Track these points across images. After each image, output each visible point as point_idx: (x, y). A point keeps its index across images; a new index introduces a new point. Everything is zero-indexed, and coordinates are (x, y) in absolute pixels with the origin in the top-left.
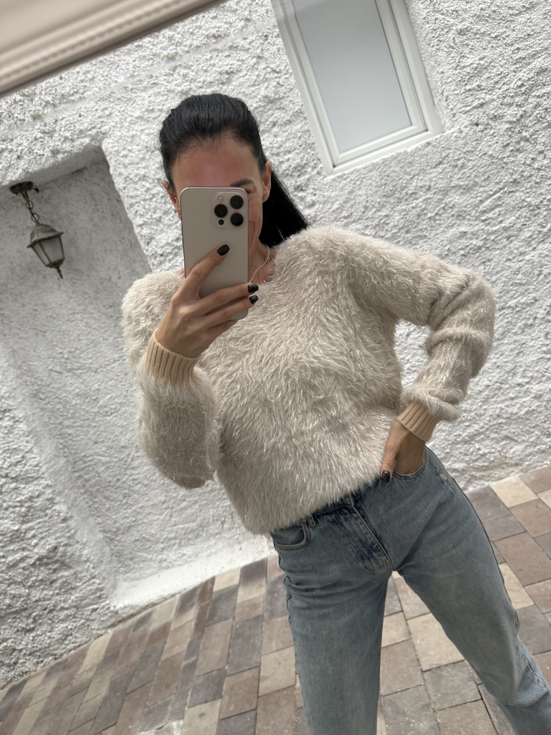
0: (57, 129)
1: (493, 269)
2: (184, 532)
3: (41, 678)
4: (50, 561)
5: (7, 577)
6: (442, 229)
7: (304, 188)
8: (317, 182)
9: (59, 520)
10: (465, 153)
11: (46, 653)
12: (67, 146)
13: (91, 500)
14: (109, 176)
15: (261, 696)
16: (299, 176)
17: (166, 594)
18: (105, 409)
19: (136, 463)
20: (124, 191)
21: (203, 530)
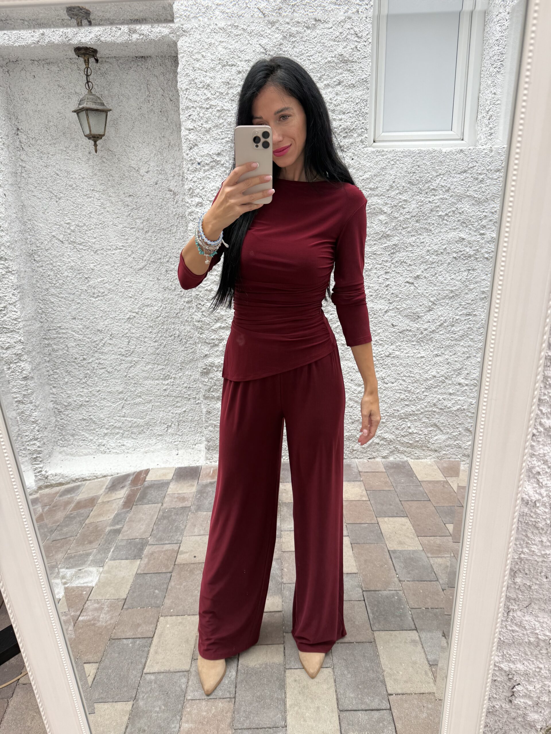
1: (474, 278)
2: (130, 424)
6: (446, 229)
7: (345, 150)
8: (358, 149)
9: (21, 377)
10: (488, 170)
13: (53, 370)
15: (178, 564)
16: (344, 137)
17: (99, 473)
18: (93, 290)
19: (106, 349)
20: (185, 92)
21: (148, 428)
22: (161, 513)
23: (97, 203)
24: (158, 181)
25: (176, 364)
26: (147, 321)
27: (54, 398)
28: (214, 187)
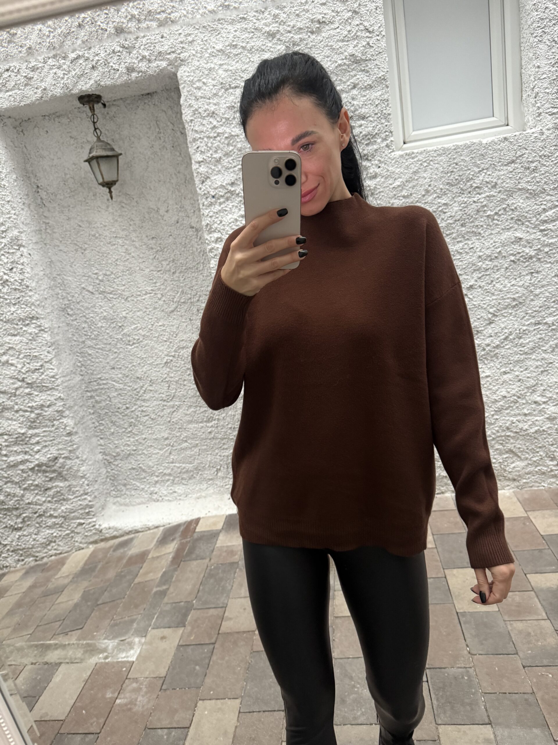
0: (137, 45)
1: (539, 281)
2: (179, 470)
3: (19, 574)
4: (48, 469)
5: (6, 475)
6: (498, 230)
7: (370, 158)
8: (384, 155)
9: (65, 433)
11: (29, 553)
12: (143, 66)
13: (98, 422)
14: (179, 105)
15: (222, 634)
16: (367, 145)
17: (150, 524)
18: (128, 338)
19: (147, 396)
20: (190, 124)
21: (198, 473)
22: (208, 570)
23: (122, 250)
24: (178, 219)
27: (102, 449)
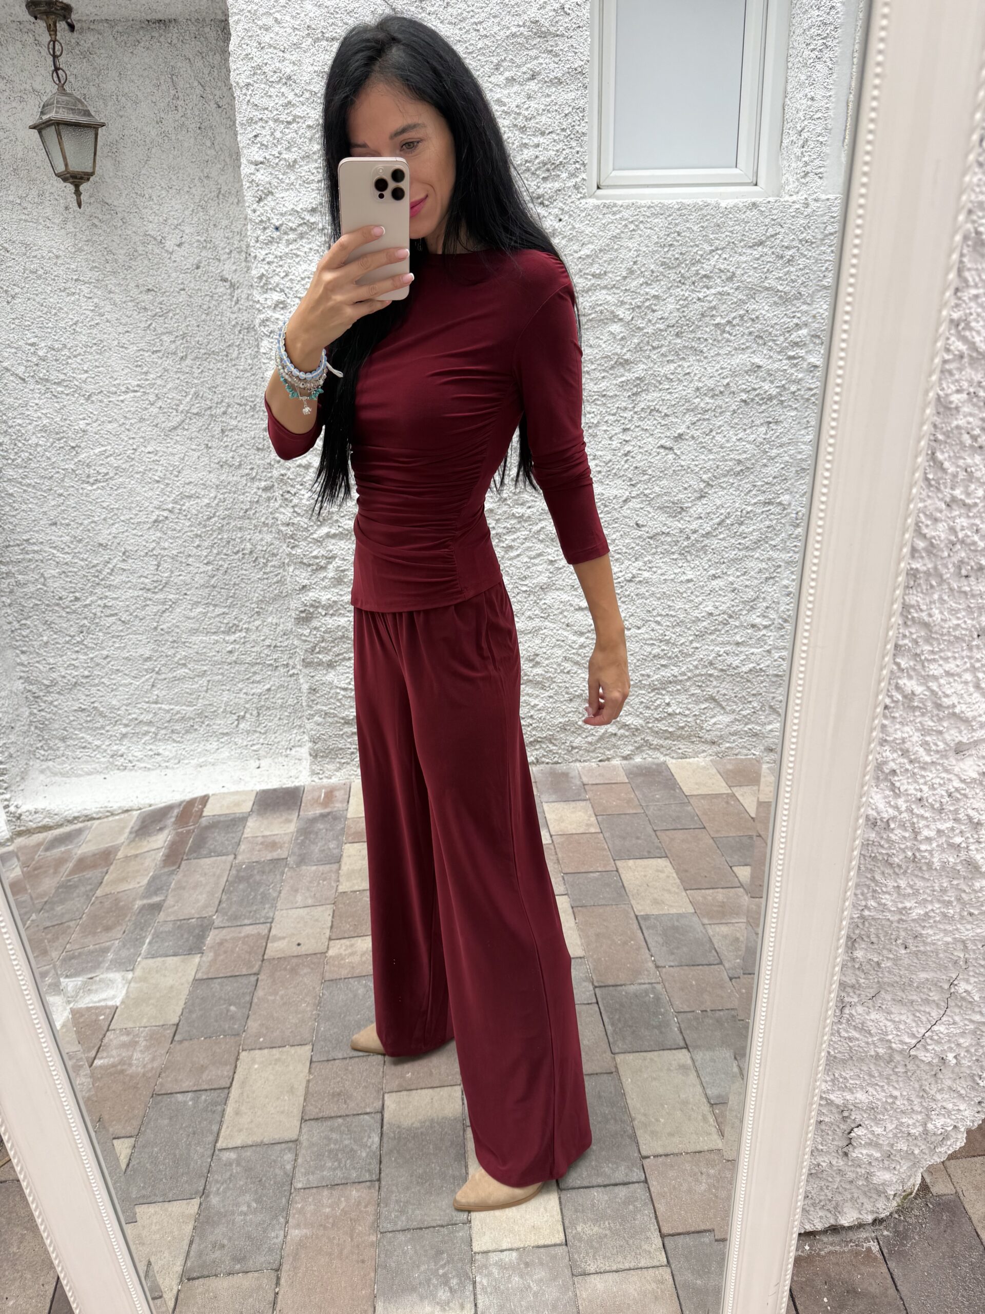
1: (777, 437)
2: (168, 716)
6: (729, 349)
7: (546, 203)
8: (570, 201)
10: (800, 241)
13: (19, 622)
15: (268, 959)
16: (545, 179)
17: (115, 806)
18: (87, 470)
19: (116, 580)
20: (244, 91)
21: (203, 722)
22: (234, 872)
23: (87, 305)
24: (200, 262)
25: (248, 604)
26: (190, 526)
27: (24, 672)
28: (306, 273)
